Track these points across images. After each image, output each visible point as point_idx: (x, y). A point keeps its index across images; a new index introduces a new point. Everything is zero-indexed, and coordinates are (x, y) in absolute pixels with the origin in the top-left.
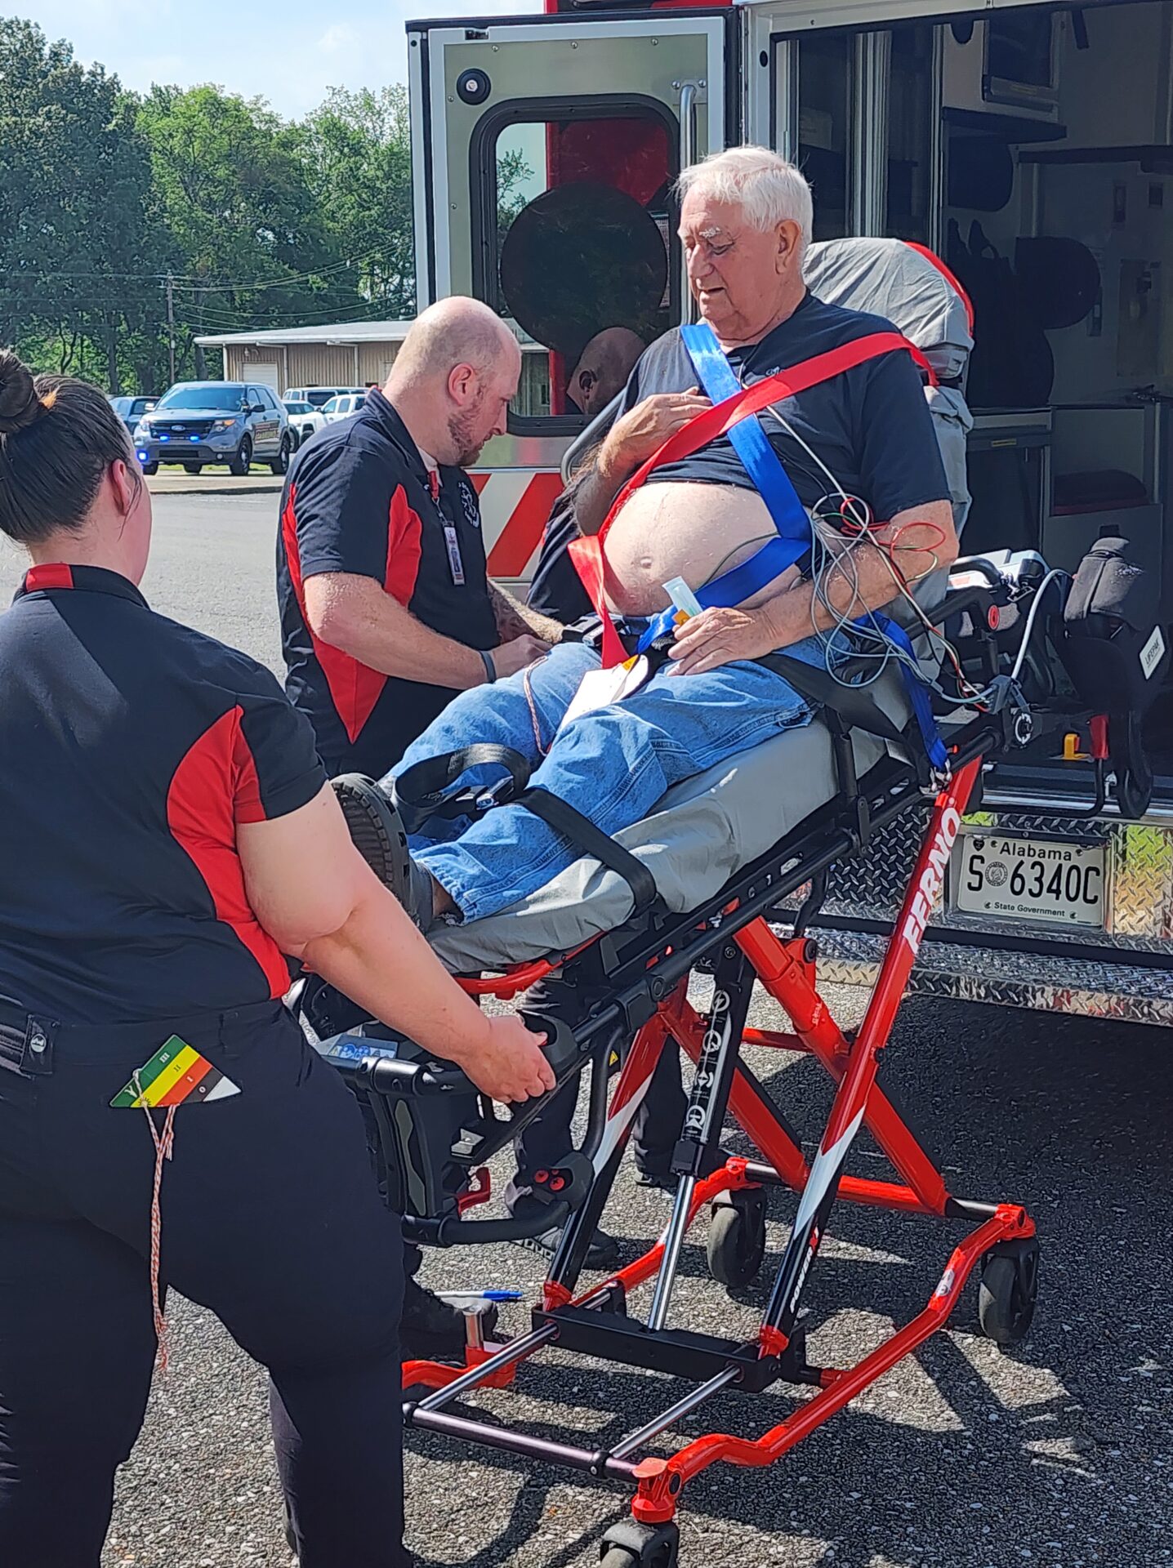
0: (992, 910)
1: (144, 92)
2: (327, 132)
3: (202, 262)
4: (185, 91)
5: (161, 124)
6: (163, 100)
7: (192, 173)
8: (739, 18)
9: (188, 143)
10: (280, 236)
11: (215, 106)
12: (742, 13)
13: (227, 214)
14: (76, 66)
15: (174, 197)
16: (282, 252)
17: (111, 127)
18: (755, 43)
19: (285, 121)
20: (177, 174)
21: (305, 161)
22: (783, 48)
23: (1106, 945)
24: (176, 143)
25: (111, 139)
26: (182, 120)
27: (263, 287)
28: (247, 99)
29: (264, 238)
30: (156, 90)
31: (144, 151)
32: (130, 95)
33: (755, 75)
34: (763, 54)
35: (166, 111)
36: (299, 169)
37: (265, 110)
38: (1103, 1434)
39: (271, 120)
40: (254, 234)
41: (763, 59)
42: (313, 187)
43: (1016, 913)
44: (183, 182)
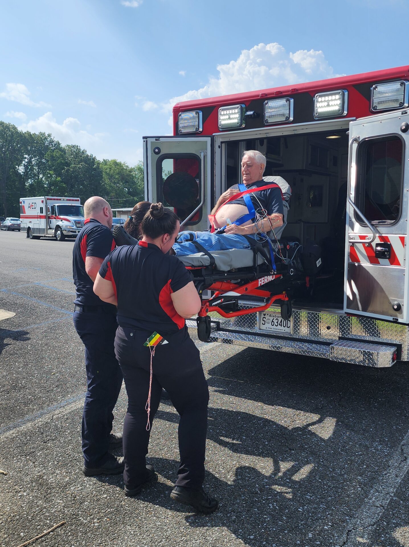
0: (268, 329)
1: (101, 160)
2: (139, 169)
3: (112, 194)
4: (110, 160)
5: (105, 167)
6: (105, 162)
7: (111, 177)
8: (214, 138)
9: (110, 171)
10: (129, 190)
11: (116, 164)
12: (215, 137)
13: (118, 185)
14: (87, 155)
15: (107, 181)
16: (129, 193)
17: (94, 167)
18: (217, 143)
19: (130, 167)
20: (108, 177)
21: (134, 175)
22: (223, 145)
23: (292, 337)
24: (108, 170)
25: (95, 169)
26: (109, 166)
27: (125, 199)
28: (122, 162)
29: (125, 190)
30: (104, 160)
31: (101, 172)
32: (99, 161)
33: (217, 150)
34: (219, 146)
35: (106, 164)
36: (133, 176)
37: (126, 165)
38: (291, 447)
39: (127, 167)
40: (123, 189)
41: (219, 147)
42: (135, 180)
43: (272, 330)
44: (109, 178)
